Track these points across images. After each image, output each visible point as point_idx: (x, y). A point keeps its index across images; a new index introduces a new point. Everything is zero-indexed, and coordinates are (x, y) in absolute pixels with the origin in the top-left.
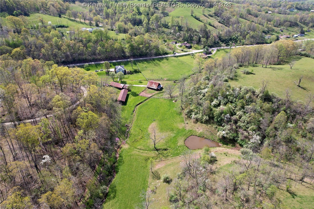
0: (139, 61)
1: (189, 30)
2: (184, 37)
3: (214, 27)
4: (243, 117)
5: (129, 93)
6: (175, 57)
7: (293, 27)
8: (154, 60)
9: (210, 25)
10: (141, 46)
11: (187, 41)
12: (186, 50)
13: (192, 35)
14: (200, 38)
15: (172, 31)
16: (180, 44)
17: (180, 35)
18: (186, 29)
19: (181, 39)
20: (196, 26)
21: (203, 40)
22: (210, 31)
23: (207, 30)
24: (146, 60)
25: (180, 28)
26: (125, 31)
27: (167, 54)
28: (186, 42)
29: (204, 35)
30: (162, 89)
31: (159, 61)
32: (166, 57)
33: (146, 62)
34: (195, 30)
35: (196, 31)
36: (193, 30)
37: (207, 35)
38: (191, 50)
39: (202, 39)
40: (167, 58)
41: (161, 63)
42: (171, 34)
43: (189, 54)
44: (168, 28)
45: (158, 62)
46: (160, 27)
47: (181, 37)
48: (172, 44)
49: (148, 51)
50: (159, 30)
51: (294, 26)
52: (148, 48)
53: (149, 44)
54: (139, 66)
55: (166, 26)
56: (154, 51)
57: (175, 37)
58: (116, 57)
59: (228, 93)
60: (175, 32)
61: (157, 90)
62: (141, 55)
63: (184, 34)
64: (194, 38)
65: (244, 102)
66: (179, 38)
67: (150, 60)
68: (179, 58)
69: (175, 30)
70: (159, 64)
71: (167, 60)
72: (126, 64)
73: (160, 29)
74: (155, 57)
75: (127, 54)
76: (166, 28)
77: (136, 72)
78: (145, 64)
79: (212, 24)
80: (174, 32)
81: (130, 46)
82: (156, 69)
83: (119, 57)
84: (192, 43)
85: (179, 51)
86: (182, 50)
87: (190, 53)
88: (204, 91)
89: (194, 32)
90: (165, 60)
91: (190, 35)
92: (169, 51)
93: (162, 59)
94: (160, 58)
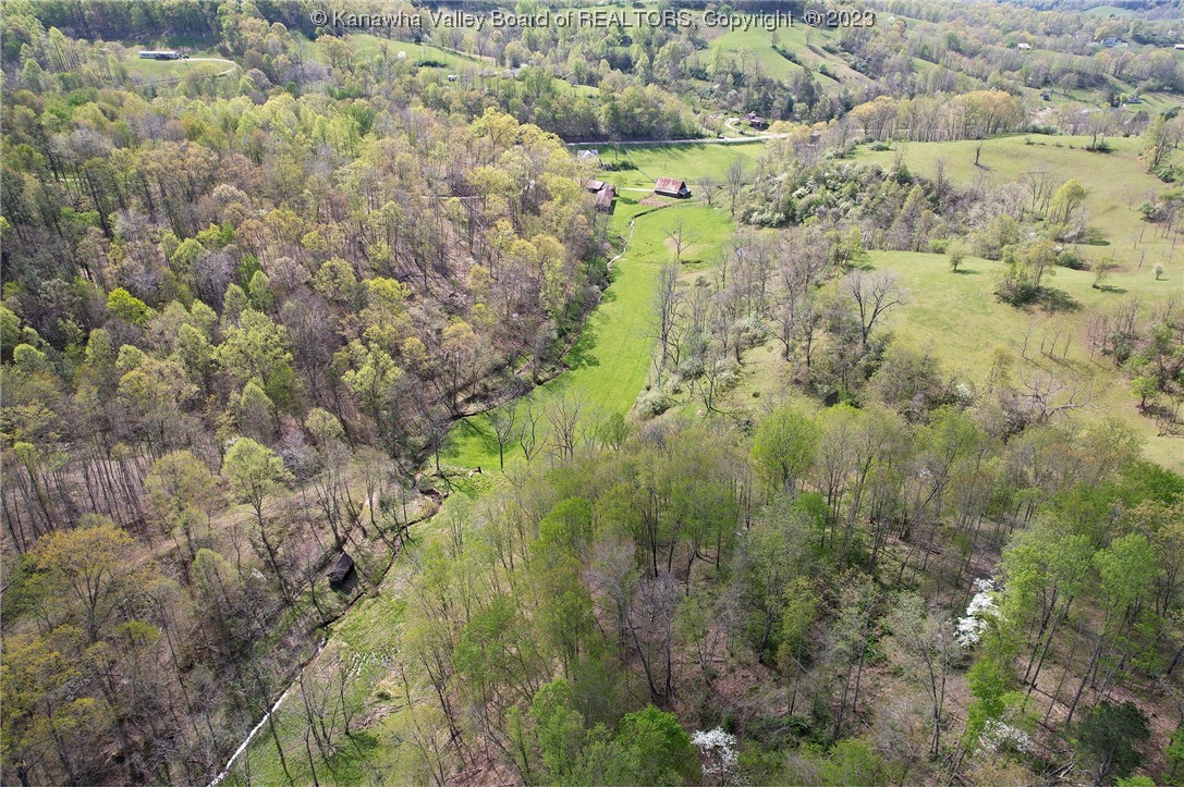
0: (632, 147)
1: (763, 82)
2: (748, 101)
3: (835, 78)
4: (852, 210)
5: (614, 199)
6: (723, 144)
7: (1089, 88)
8: (668, 146)
9: (824, 72)
10: (638, 111)
11: (757, 111)
12: (751, 131)
13: (771, 97)
14: (791, 103)
15: (717, 86)
16: (736, 120)
17: (739, 96)
18: (754, 79)
19: (739, 107)
20: (783, 73)
21: (799, 107)
22: (819, 86)
23: (813, 83)
24: (647, 147)
25: (739, 79)
26: (592, 81)
27: (701, 137)
28: (752, 114)
29: (804, 95)
30: (688, 195)
31: (682, 150)
32: (698, 144)
33: (648, 151)
34: (779, 82)
35: (781, 85)
36: (772, 82)
37: (810, 94)
38: (764, 132)
39: (796, 105)
40: (702, 146)
41: (686, 155)
42: (712, 92)
43: (759, 141)
44: (704, 79)
45: (679, 152)
46: (683, 76)
47: (740, 101)
48: (715, 118)
49: (653, 124)
50: (681, 85)
51: (1092, 85)
52: (653, 116)
53: (656, 107)
54: (633, 157)
55: (700, 74)
56: (670, 125)
57: (725, 103)
58: (576, 136)
59: (827, 174)
60: (724, 88)
61: (679, 196)
62: (636, 135)
63: (750, 95)
64: (775, 103)
65: (858, 187)
66: (733, 104)
67: (660, 146)
68: (731, 147)
69: (723, 83)
70: (681, 157)
71: (703, 149)
72: (602, 150)
73: (683, 81)
74: (672, 142)
75: (603, 130)
76: (700, 79)
77: (626, 166)
78: (648, 154)
79: (831, 72)
80: (721, 89)
81: (610, 108)
82: (673, 164)
83: (582, 136)
84: (768, 116)
85: (732, 134)
86: (742, 133)
87: (761, 138)
88: (779, 178)
89: (775, 88)
90: (695, 150)
91: (766, 95)
92: (705, 131)
93: (690, 145)
94: (685, 144)
